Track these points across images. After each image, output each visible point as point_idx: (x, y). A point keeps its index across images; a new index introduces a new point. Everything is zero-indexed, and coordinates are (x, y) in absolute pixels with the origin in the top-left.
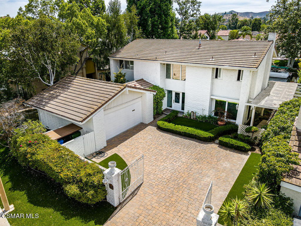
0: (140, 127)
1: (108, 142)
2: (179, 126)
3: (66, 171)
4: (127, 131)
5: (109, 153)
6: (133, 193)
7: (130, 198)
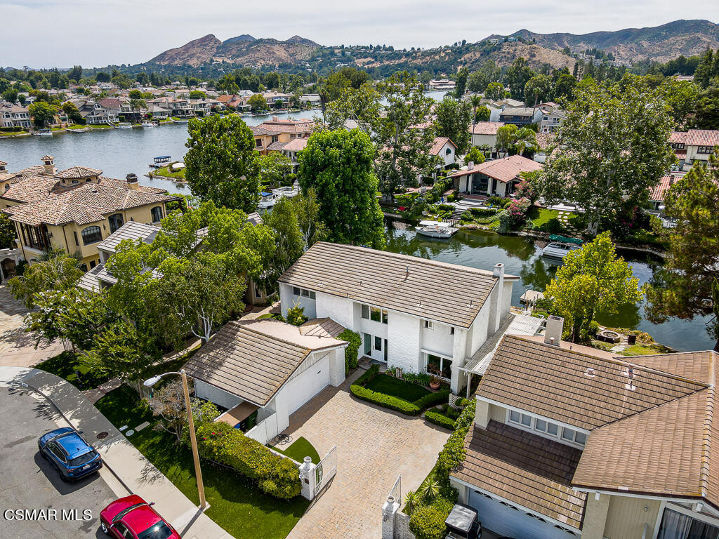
0: (327, 394)
1: (291, 417)
2: (379, 394)
3: (260, 467)
4: (312, 400)
5: (294, 437)
6: (326, 486)
7: (324, 491)
